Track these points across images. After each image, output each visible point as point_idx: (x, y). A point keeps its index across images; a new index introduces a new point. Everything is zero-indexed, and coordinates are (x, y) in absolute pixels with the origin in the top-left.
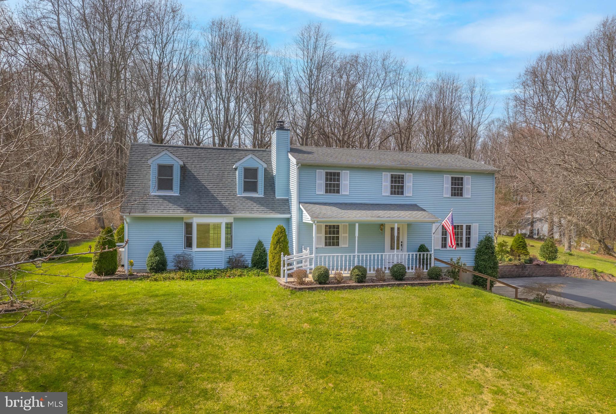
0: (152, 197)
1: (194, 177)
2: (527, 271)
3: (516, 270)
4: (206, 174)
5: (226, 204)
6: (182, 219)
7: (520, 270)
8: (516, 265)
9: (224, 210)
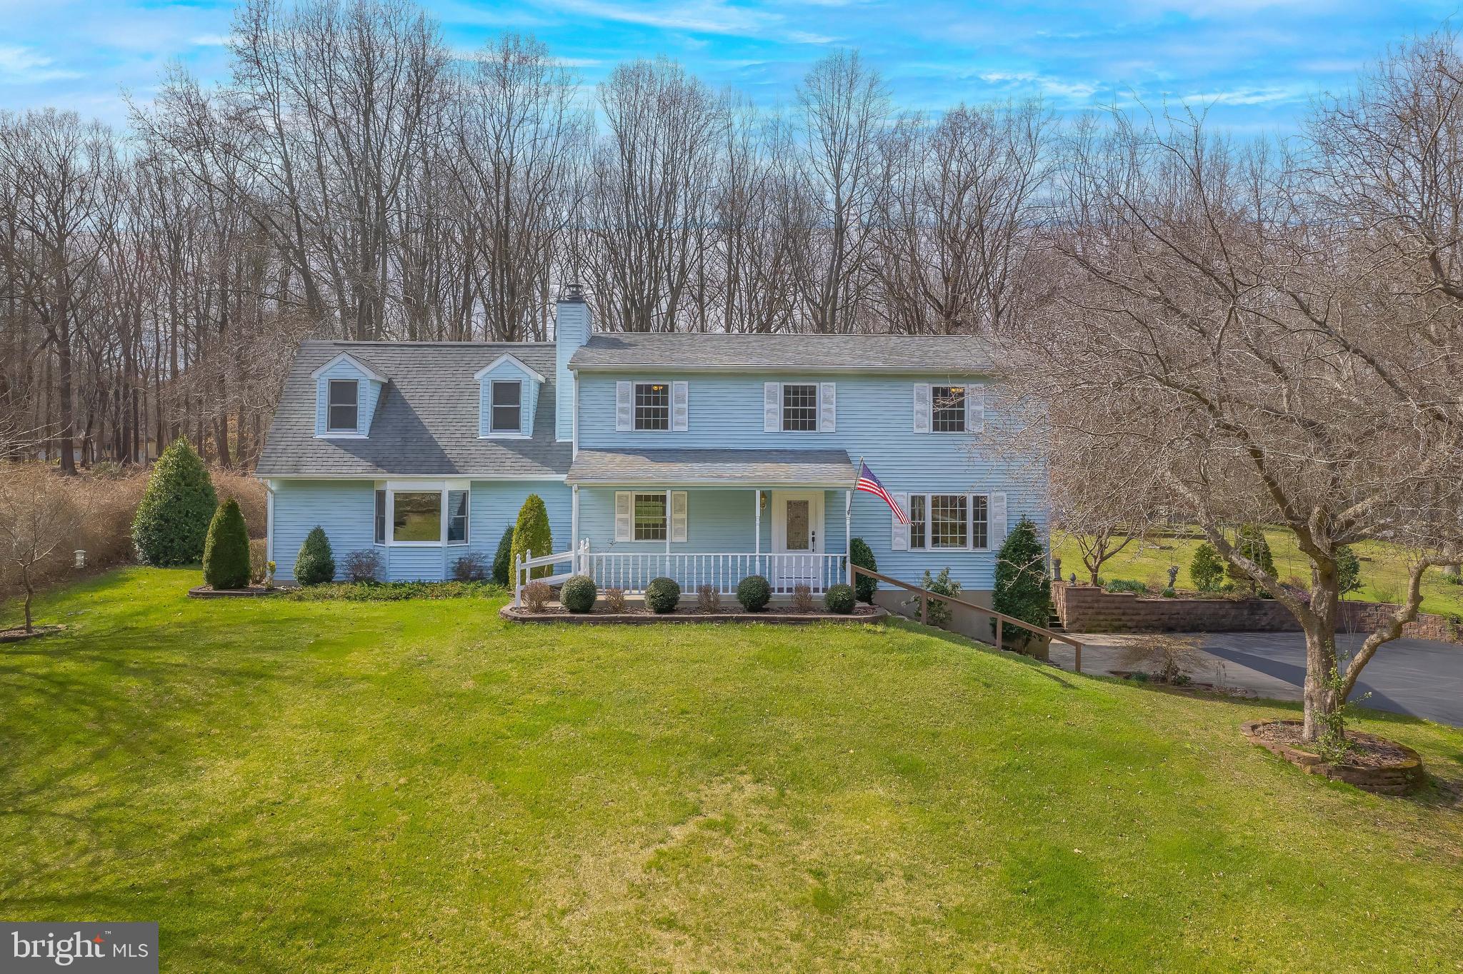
0: (317, 443)
1: (404, 402)
2: (1265, 618)
3: (1233, 612)
4: (427, 396)
5: (451, 453)
6: (370, 484)
7: (1246, 612)
8: (1232, 602)
9: (446, 466)
